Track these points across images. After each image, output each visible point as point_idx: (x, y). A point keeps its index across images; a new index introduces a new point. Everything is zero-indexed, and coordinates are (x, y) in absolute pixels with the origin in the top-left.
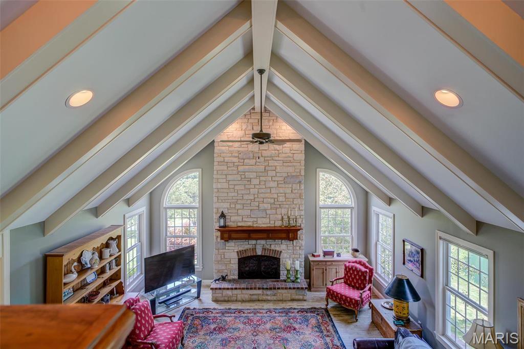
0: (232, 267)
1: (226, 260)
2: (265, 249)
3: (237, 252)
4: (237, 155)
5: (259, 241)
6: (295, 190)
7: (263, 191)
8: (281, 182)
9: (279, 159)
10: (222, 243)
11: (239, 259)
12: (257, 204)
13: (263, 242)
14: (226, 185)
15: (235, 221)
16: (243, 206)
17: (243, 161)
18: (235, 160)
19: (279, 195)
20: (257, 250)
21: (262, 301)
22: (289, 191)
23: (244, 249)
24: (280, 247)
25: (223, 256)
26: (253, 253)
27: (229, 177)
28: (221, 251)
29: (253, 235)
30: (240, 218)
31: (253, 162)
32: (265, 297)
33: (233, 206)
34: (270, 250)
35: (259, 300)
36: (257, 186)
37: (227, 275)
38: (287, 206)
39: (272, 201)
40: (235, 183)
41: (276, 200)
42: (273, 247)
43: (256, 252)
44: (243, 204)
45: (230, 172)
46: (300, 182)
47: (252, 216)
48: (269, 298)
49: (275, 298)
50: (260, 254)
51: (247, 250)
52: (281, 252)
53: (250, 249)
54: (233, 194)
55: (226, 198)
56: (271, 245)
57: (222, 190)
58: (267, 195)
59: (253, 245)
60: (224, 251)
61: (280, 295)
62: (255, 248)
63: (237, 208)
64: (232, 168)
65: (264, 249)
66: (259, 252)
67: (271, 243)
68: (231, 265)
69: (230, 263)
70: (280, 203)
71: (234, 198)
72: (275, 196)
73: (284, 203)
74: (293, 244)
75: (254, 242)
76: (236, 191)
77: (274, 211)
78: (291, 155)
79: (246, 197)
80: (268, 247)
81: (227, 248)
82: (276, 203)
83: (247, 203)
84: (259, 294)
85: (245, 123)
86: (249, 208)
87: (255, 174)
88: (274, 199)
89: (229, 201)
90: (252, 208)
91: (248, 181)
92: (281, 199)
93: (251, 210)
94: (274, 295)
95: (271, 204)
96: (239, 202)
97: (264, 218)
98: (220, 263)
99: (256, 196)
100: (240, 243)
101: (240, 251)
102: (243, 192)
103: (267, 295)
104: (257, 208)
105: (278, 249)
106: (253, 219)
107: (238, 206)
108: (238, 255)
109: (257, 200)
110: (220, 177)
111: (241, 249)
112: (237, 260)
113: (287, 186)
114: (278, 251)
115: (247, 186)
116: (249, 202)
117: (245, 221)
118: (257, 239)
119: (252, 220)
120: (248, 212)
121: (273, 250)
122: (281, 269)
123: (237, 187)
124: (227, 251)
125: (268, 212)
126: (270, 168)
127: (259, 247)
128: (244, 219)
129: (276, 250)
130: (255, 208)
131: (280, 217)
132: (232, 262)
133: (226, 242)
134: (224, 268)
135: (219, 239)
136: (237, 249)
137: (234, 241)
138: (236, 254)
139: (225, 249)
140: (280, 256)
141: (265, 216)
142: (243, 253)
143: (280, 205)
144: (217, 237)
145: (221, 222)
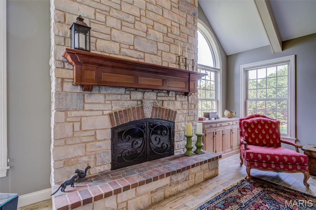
0: (100, 147)
1: (86, 134)
2: (156, 109)
3: (110, 115)
5: (147, 95)
10: (75, 96)
11: (113, 129)
12: (144, 27)
13: (153, 96)
16: (122, 25)
19: (173, 23)
20: (145, 111)
22: (183, 22)
23: (122, 109)
24: (174, 104)
25: (77, 124)
26: (139, 115)
28: (74, 113)
29: (144, 81)
32: (174, 189)
34: (163, 109)
37: (89, 167)
38: (182, 44)
39: (165, 30)
41: (169, 30)
42: (166, 106)
43: (143, 113)
44: (122, 20)
47: (136, 47)
48: (180, 187)
49: (186, 185)
51: (129, 109)
52: (176, 112)
53: (133, 108)
56: (163, 101)
58: (158, 18)
59: (137, 100)
60: (82, 113)
61: (192, 179)
62: (142, 107)
63: (108, 24)
65: (155, 108)
66: (148, 114)
67: (163, 98)
68: (98, 144)
70: (174, 37)
72: (169, 24)
73: (179, 38)
74: (188, 100)
75: (138, 95)
77: (167, 47)
80: (159, 105)
81: (87, 107)
82: (169, 34)
83: (129, 20)
86: (133, 31)
88: (167, 27)
90: (136, 32)
92: (176, 31)
93: (135, 36)
95: (163, 34)
96: (114, 13)
97: (155, 55)
98: (69, 142)
99: (143, 13)
100: (114, 97)
101: (116, 113)
103: (178, 183)
104: (145, 35)
105: (171, 108)
106: (138, 53)
107: (112, 22)
108: (112, 120)
111: (116, 108)
112: (109, 131)
113: (181, 13)
114: (173, 111)
116: (131, 19)
118: (145, 89)
119: (136, 54)
120: (129, 39)
121: (167, 109)
122: (175, 140)
124: (88, 113)
125: (160, 46)
127: (149, 104)
128: (122, 50)
129: (170, 110)
130: (142, 34)
131: (174, 58)
132: (98, 137)
133: (86, 93)
134: (80, 152)
135: (68, 87)
136: (109, 108)
137: (103, 91)
138: (107, 119)
139: (83, 109)
140: (174, 119)
141: (156, 52)
142: (121, 117)
143: (174, 39)
144: (62, 81)
145: (79, 41)
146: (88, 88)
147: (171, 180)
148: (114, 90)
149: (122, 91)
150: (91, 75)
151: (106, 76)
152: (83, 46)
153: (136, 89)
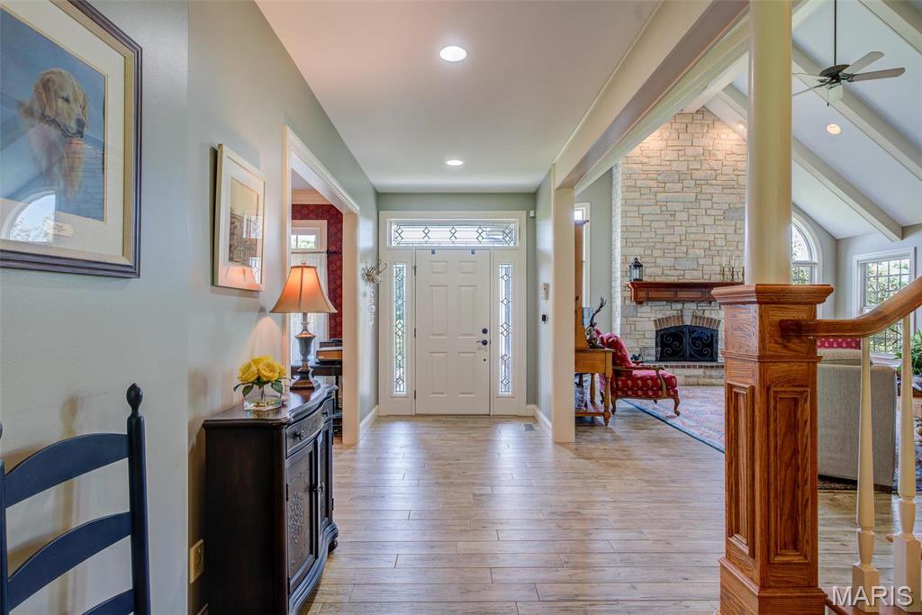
0: (648, 343)
1: (639, 333)
2: (697, 317)
3: (655, 321)
4: (654, 176)
5: (687, 305)
6: (740, 229)
7: (693, 230)
8: (719, 217)
9: (718, 182)
10: (632, 308)
11: (657, 332)
12: (684, 249)
13: (693, 306)
14: (638, 222)
15: (652, 274)
16: (664, 253)
17: (663, 185)
18: (653, 184)
19: (717, 236)
20: (685, 318)
21: (703, 385)
22: (731, 230)
23: (665, 317)
24: (718, 313)
25: (633, 327)
26: (679, 322)
27: (644, 210)
28: (631, 319)
29: (682, 294)
30: (659, 271)
31: (678, 187)
32: (707, 381)
33: (648, 252)
34: (704, 318)
35: (698, 385)
36: (684, 223)
38: (729, 253)
39: (707, 245)
40: (652, 218)
41: (712, 244)
42: (707, 314)
43: (683, 321)
44: (664, 250)
45: (646, 202)
47: (677, 267)
48: (714, 381)
50: (689, 324)
51: (670, 317)
52: (720, 321)
53: (674, 316)
54: (648, 235)
55: (638, 240)
56: (704, 311)
57: (632, 229)
58: (698, 237)
59: (678, 310)
60: (635, 319)
62: (682, 316)
63: (654, 255)
64: (647, 196)
65: (695, 317)
66: (688, 321)
67: (704, 308)
68: (646, 340)
69: (645, 338)
70: (718, 248)
71: (650, 240)
72: (712, 238)
73: (725, 248)
75: (679, 306)
76: (653, 230)
77: (709, 261)
78: (734, 178)
79: (667, 239)
80: (700, 314)
81: (639, 315)
82: (712, 248)
83: (670, 247)
84: (698, 376)
85: (667, 128)
86: (672, 255)
87: (681, 205)
88: (710, 242)
89: (644, 245)
90: (676, 255)
91: (671, 215)
92: (720, 242)
93: (675, 258)
94: (721, 378)
95: (705, 249)
96: (658, 246)
97: (695, 270)
98: (629, 337)
99: (683, 237)
100: (658, 308)
101: (659, 320)
102: (664, 231)
103: (711, 377)
104: (685, 255)
105: (714, 316)
106: (679, 272)
108: (656, 325)
109: (684, 243)
110: (630, 208)
111: (660, 316)
112: (655, 333)
113: (728, 223)
114: (715, 320)
115: (669, 223)
116: (673, 246)
117: (668, 275)
118: (684, 301)
119: (676, 273)
120: (670, 262)
121: (708, 318)
122: (719, 347)
123: (655, 225)
124: (640, 319)
125: (701, 261)
126: (704, 197)
127: (688, 313)
128: (665, 272)
129: (712, 319)
130: (682, 255)
131: (718, 269)
132: (647, 336)
133: (639, 306)
134: (634, 345)
135: (628, 302)
136: (654, 316)
137: (650, 304)
138: (653, 323)
139: (637, 316)
140: (717, 327)
141: (695, 267)
142: (663, 322)
143: (718, 251)
144: (624, 299)
145: (636, 273)
146: (640, 303)
147: (704, 373)
148: (658, 303)
149: (665, 303)
150: (642, 294)
151: (652, 294)
152: (638, 277)
153: (676, 302)
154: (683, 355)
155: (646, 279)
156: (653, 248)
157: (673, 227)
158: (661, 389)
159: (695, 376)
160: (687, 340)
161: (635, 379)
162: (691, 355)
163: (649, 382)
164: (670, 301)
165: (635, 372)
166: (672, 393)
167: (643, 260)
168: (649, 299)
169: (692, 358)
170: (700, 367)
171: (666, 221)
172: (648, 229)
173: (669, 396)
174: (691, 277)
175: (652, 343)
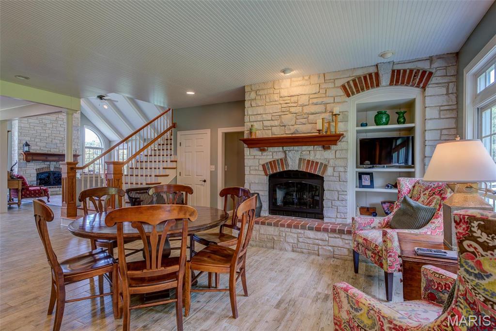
0: (32, 179)
3: (36, 169)
5: (52, 163)
7: (55, 132)
10: (24, 164)
11: (37, 174)
12: (51, 140)
13: (54, 163)
14: (27, 126)
15: (34, 149)
16: (41, 140)
23: (41, 168)
25: (25, 172)
26: (48, 170)
28: (23, 169)
29: (50, 158)
30: (38, 148)
33: (33, 139)
36: (50, 129)
39: (61, 139)
40: (34, 125)
43: (50, 169)
46: (78, 130)
47: (47, 147)
50: (53, 170)
51: (44, 168)
53: (46, 167)
54: (33, 132)
55: (27, 134)
57: (24, 128)
58: (57, 135)
59: (47, 165)
60: (26, 168)
62: (49, 167)
63: (36, 141)
65: (54, 167)
66: (52, 169)
71: (34, 134)
75: (48, 163)
76: (35, 130)
77: (62, 145)
79: (42, 135)
80: (58, 166)
81: (28, 167)
83: (44, 138)
84: (57, 191)
87: (49, 121)
89: (30, 136)
91: (44, 125)
93: (46, 143)
95: (60, 140)
96: (38, 137)
99: (50, 135)
100: (38, 164)
101: (38, 169)
102: (41, 131)
104: (51, 142)
106: (48, 149)
107: (37, 140)
108: (37, 171)
109: (50, 137)
111: (38, 167)
115: (44, 128)
117: (42, 150)
118: (50, 161)
120: (44, 144)
123: (36, 128)
124: (28, 169)
125: (58, 145)
126: (59, 119)
127: (52, 166)
130: (49, 142)
132: (32, 176)
133: (28, 163)
135: (22, 161)
136: (36, 167)
137: (34, 162)
141: (56, 148)
142: (40, 170)
144: (20, 159)
145: (26, 148)
146: (28, 161)
148: (38, 162)
149: (41, 162)
150: (30, 158)
151: (35, 158)
152: (27, 150)
153: (47, 161)
154: (50, 183)
155: (31, 151)
156: (36, 138)
157: (45, 130)
158: (42, 193)
159: (55, 191)
160: (52, 177)
161: (30, 191)
162: (54, 183)
163: (37, 191)
164: (44, 161)
165: (30, 188)
166: (46, 194)
167: (30, 143)
168: (33, 160)
169: (54, 184)
170: (58, 187)
171: (42, 127)
172: (33, 129)
173: (45, 195)
174: (53, 151)
175: (35, 179)
